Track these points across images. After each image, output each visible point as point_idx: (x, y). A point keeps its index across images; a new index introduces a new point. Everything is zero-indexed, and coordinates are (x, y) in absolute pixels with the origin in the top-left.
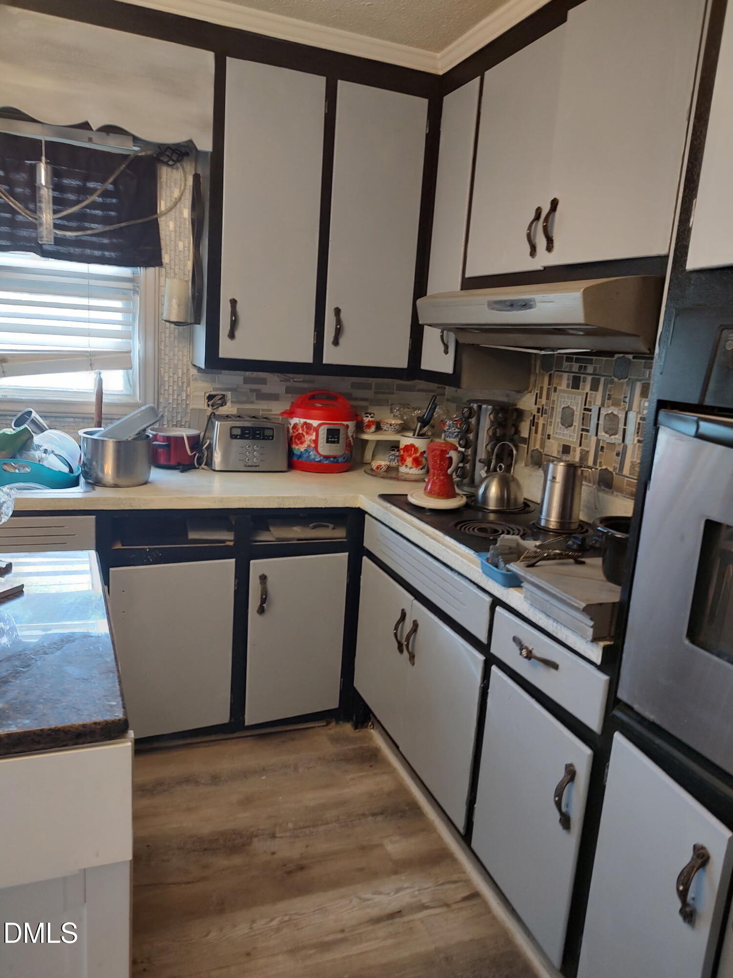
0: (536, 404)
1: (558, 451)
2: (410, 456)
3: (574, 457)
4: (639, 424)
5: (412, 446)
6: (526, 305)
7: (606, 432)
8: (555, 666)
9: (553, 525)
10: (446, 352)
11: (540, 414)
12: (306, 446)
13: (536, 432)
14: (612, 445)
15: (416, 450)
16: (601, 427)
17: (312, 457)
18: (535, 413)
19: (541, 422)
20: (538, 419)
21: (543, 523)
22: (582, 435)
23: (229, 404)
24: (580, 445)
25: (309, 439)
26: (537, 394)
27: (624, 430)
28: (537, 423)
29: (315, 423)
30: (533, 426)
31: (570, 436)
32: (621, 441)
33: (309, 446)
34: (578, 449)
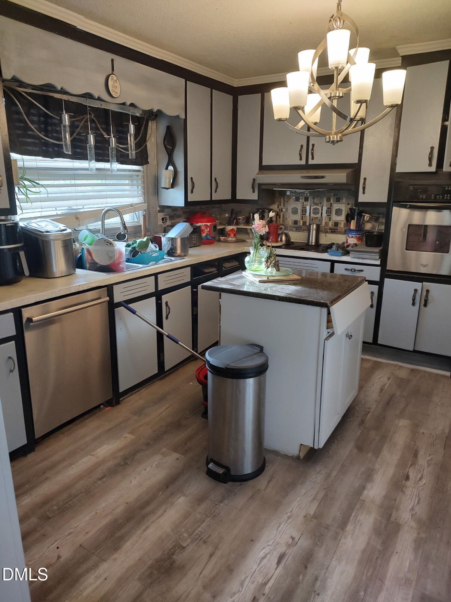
0: (278, 208)
1: (292, 224)
2: (233, 233)
3: (300, 224)
4: (327, 210)
5: (233, 229)
6: (323, 177)
7: (314, 214)
8: (362, 271)
9: (313, 244)
10: (254, 192)
11: (281, 211)
12: (206, 234)
13: (280, 218)
14: (316, 218)
15: (234, 230)
16: (311, 213)
17: (209, 238)
18: (279, 211)
19: (282, 214)
20: (280, 213)
21: (310, 244)
22: (302, 216)
23: (168, 221)
24: (302, 219)
25: (207, 231)
26: (278, 204)
27: (322, 213)
28: (280, 215)
29: (209, 224)
30: (278, 216)
31: (298, 217)
32: (320, 216)
33: (207, 234)
34: (302, 221)
